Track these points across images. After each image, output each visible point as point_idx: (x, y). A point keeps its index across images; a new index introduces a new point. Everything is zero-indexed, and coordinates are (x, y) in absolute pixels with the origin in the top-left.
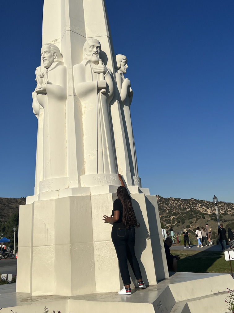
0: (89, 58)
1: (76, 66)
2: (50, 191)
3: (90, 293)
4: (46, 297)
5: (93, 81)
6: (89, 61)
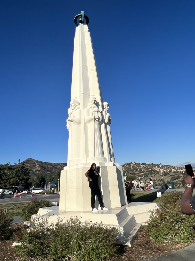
0: (91, 105)
1: (85, 109)
2: (74, 165)
4: (72, 212)
5: (93, 116)
6: (91, 107)
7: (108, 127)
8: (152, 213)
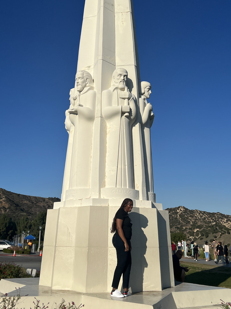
0: (117, 85)
1: (105, 92)
2: (74, 199)
3: (102, 292)
4: (64, 291)
5: (118, 105)
6: (116, 88)
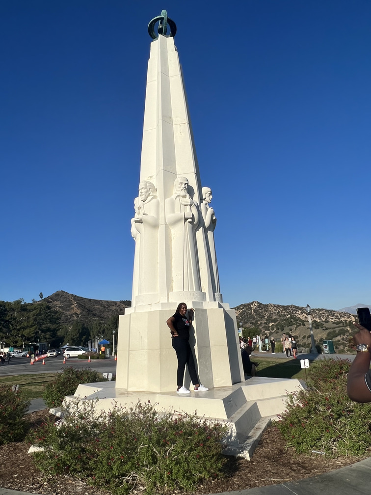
2: (144, 304)
5: (181, 212)
7: (210, 234)
8: (292, 398)
